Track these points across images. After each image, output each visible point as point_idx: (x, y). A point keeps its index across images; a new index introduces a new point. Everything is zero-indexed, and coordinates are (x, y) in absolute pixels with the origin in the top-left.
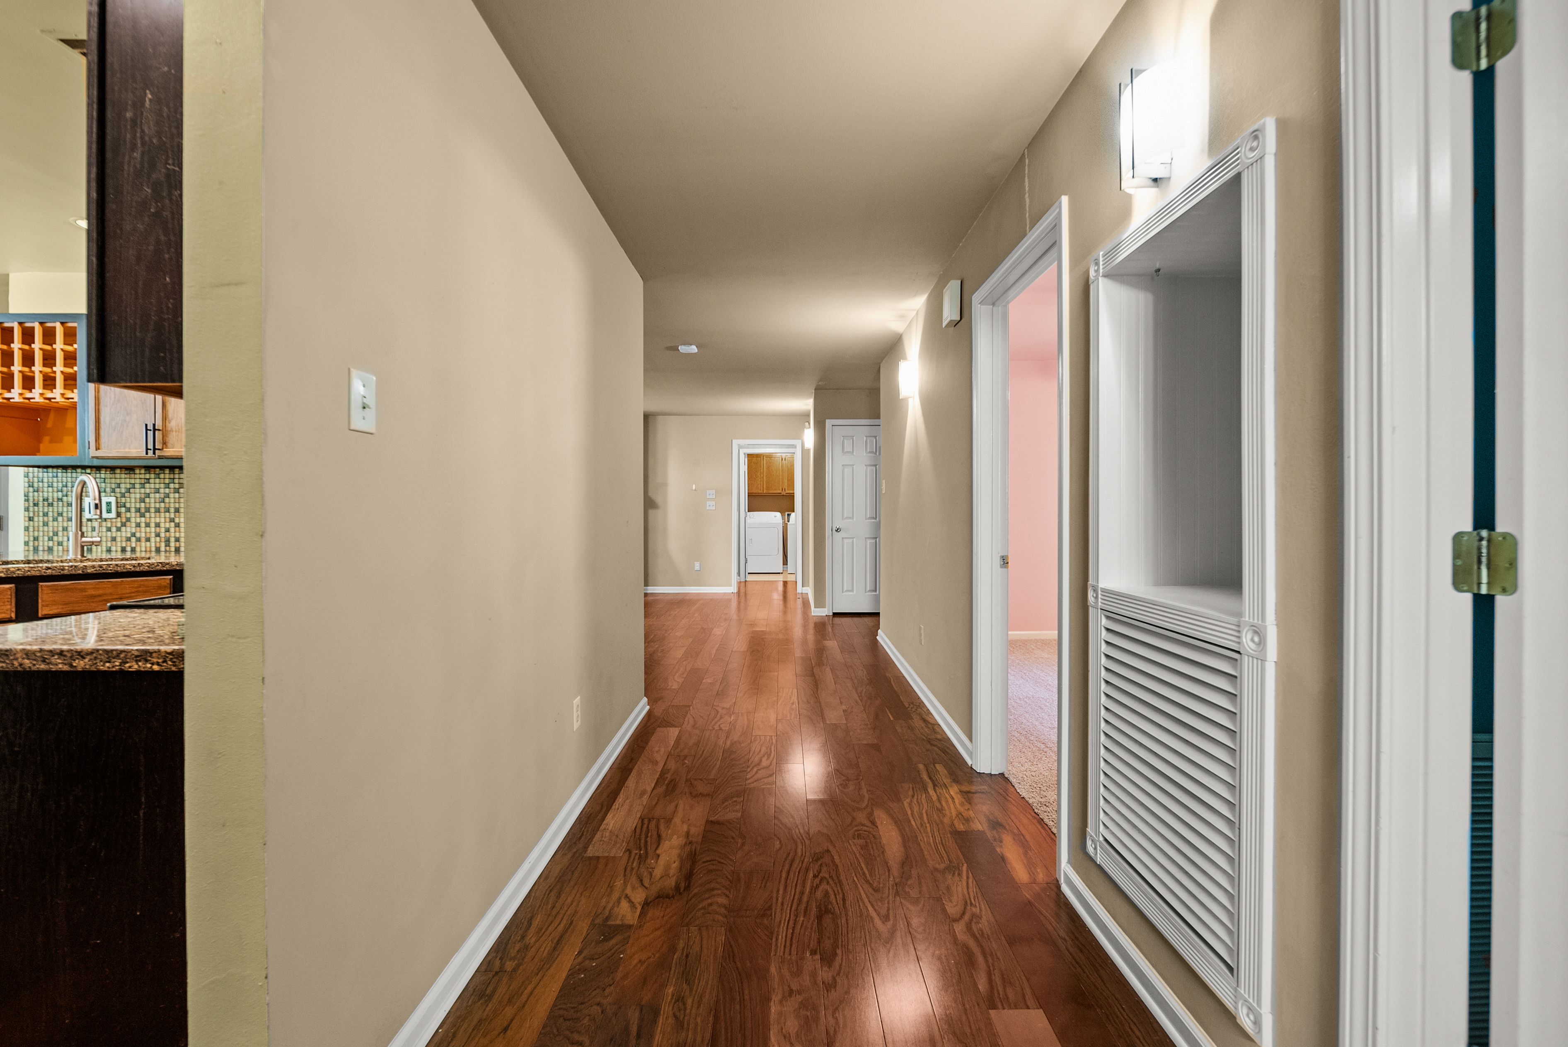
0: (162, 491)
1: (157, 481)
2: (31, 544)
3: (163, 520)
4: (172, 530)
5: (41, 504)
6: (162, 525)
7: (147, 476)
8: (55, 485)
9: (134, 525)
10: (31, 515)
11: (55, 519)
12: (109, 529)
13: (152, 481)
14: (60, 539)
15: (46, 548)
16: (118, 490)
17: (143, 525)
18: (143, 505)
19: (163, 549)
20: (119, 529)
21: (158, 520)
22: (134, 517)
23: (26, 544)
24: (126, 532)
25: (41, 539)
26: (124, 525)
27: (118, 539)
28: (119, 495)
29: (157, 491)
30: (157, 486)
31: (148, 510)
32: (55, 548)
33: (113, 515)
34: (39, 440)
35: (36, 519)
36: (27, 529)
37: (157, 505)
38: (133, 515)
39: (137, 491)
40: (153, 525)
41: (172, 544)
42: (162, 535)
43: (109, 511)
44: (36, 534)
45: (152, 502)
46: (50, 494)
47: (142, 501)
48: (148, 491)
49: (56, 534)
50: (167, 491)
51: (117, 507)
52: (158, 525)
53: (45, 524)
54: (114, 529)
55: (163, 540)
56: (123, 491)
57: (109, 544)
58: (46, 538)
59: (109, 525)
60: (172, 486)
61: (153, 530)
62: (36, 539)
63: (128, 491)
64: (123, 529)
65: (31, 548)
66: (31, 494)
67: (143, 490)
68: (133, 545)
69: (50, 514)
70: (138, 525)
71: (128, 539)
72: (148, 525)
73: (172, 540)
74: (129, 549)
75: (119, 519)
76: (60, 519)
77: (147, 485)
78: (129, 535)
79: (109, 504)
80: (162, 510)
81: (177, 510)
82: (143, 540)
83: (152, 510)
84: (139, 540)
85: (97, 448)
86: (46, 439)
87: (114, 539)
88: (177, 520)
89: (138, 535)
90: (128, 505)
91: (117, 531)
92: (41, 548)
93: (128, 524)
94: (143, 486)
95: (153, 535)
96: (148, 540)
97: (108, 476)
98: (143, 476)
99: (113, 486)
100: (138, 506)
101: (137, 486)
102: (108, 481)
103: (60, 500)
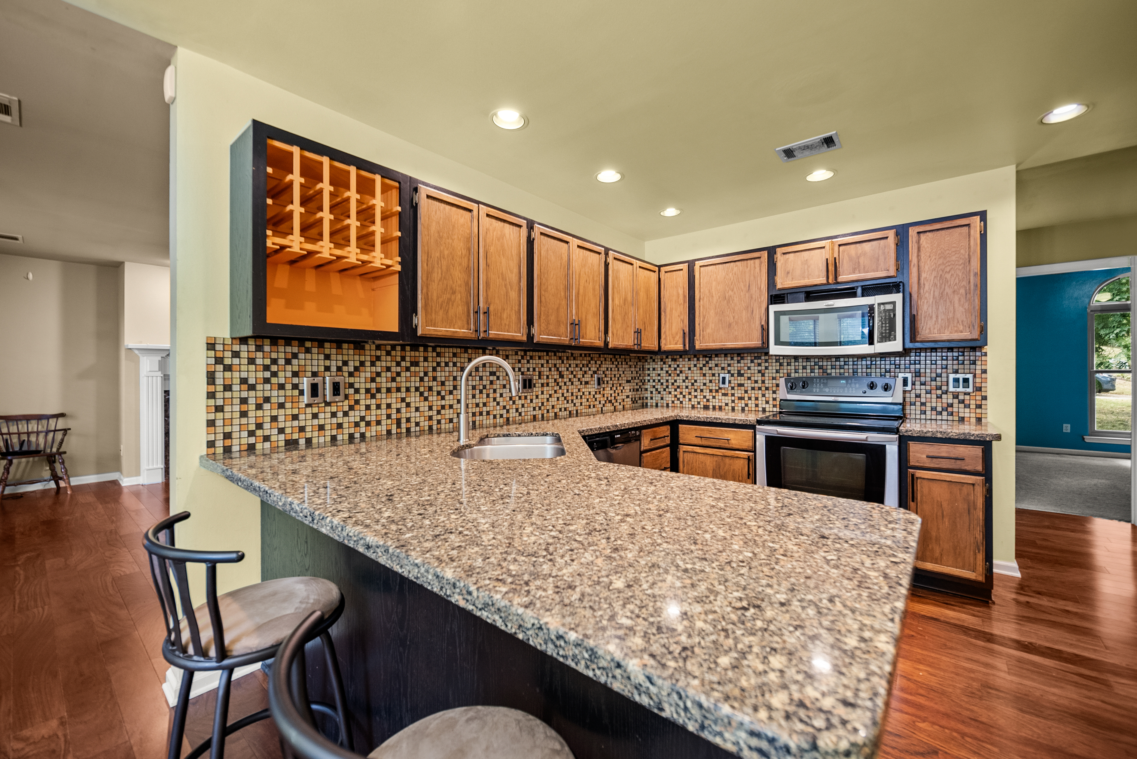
0: (393, 369)
1: (389, 358)
2: (219, 444)
3: (394, 401)
4: (403, 410)
5: (236, 388)
6: (394, 406)
7: (378, 353)
8: (260, 361)
9: (363, 408)
10: (220, 402)
11: (259, 407)
12: (334, 415)
13: (383, 358)
14: (267, 433)
15: (245, 447)
16: (345, 368)
17: (373, 407)
18: (374, 385)
19: (394, 431)
20: (346, 414)
21: (389, 401)
22: (364, 400)
23: (211, 444)
24: (354, 416)
25: (235, 435)
26: (351, 408)
27: (345, 425)
28: (346, 374)
29: (388, 369)
30: (389, 364)
31: (379, 390)
32: (259, 446)
33: (341, 397)
35: (227, 408)
36: (211, 423)
37: (389, 385)
38: (363, 396)
39: (368, 369)
40: (384, 406)
41: (404, 426)
42: (394, 416)
43: (335, 393)
44: (228, 429)
45: (383, 381)
46: (252, 375)
47: (373, 380)
48: (379, 370)
49: (260, 426)
50: (399, 369)
51: (345, 388)
52: (389, 406)
53: (244, 414)
54: (340, 414)
55: (395, 421)
56: (352, 369)
57: (334, 432)
58: (245, 434)
59: (334, 409)
60: (403, 364)
61: (384, 412)
62: (228, 436)
63: (356, 369)
64: (351, 413)
65: (220, 450)
66: (219, 375)
67: (374, 369)
68: (363, 430)
69: (252, 401)
70: (368, 407)
71: (357, 425)
72: (378, 407)
73: (404, 421)
74: (357, 435)
75: (346, 402)
76: (267, 406)
77: (378, 363)
78: (358, 419)
79: (334, 385)
80: (393, 390)
81: (408, 390)
82: (374, 423)
83: (384, 390)
84: (368, 424)
87: (340, 426)
88: (408, 400)
89: (368, 419)
90: (357, 386)
91: (344, 416)
92: (235, 448)
93: (357, 407)
94: (373, 364)
95: (384, 417)
96: (379, 423)
97: (334, 351)
98: (373, 353)
99: (340, 364)
100: (368, 386)
101: (368, 364)
102: (333, 357)
103: (267, 381)
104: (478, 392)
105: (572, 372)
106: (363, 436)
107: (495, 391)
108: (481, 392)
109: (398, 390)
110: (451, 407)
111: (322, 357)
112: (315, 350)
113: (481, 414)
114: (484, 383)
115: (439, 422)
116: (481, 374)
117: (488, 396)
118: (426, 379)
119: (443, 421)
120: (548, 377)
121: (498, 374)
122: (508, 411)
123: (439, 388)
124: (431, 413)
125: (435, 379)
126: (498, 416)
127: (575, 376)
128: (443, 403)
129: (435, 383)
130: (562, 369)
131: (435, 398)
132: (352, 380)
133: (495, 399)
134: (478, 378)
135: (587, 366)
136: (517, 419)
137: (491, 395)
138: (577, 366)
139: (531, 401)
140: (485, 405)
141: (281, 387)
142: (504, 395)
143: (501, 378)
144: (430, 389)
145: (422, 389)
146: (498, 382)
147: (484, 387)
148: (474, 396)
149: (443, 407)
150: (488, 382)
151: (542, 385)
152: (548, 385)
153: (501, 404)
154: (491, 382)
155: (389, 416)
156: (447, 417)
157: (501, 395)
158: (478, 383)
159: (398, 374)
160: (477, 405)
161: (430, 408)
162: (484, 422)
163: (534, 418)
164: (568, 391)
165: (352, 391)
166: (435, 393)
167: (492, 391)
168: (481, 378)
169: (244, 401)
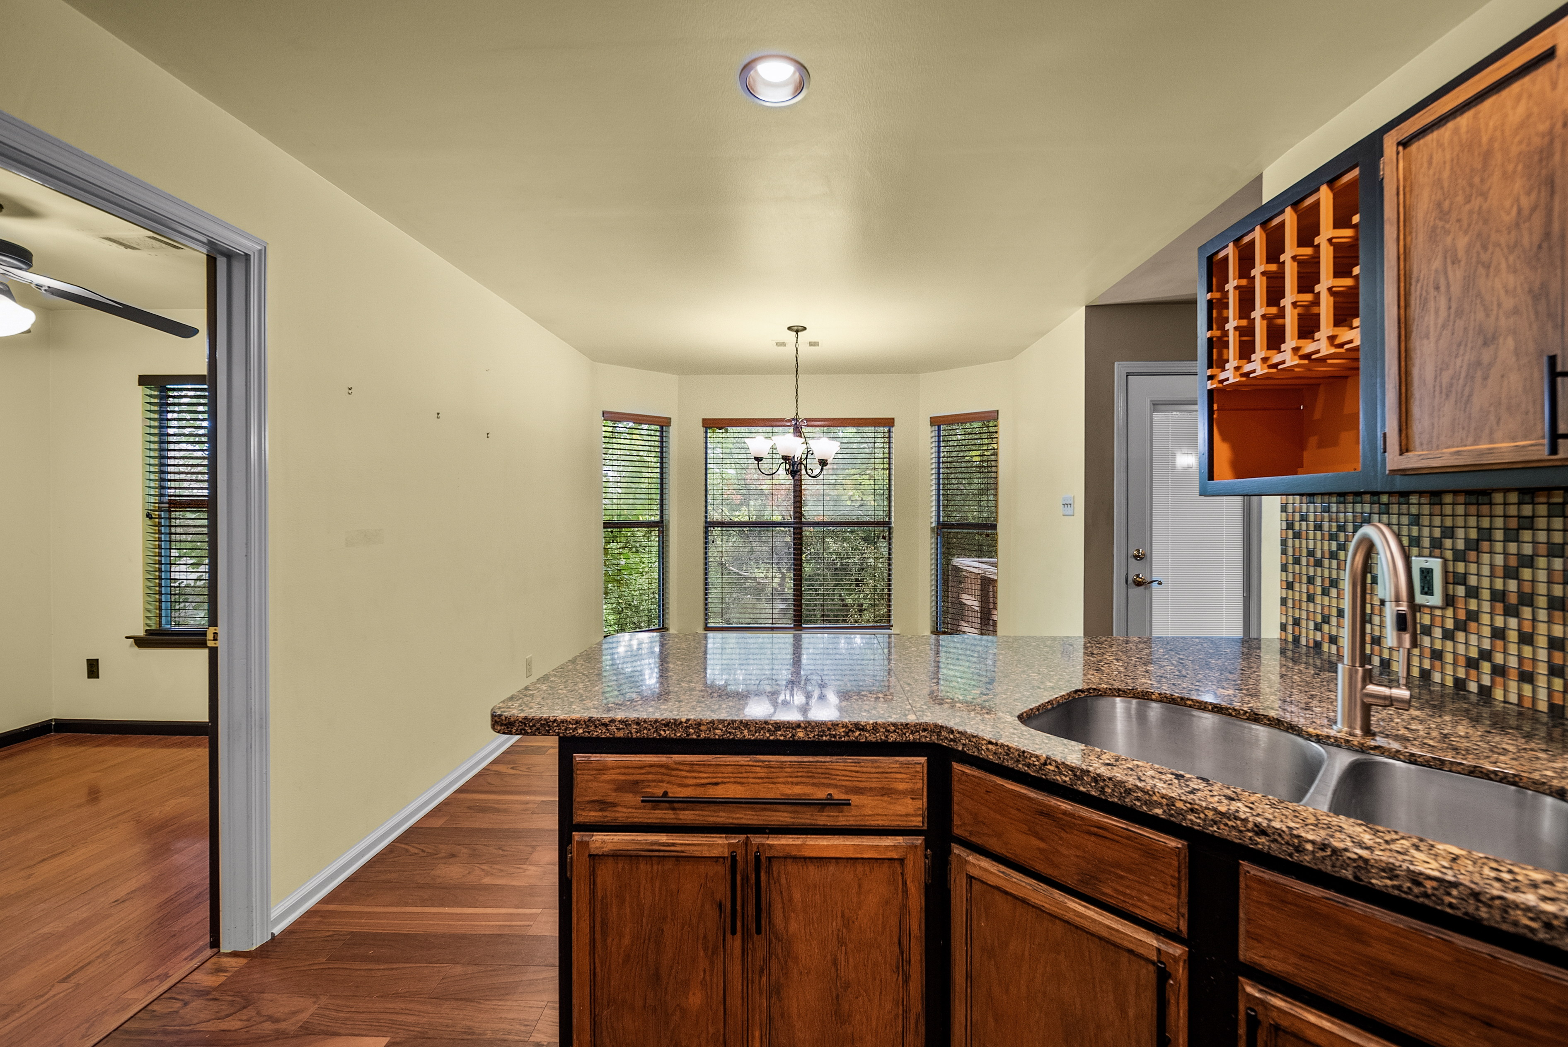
1: (1559, 522)
2: (1289, 629)
5: (1304, 561)
7: (1527, 510)
8: (1326, 525)
9: (1486, 631)
10: (1291, 578)
11: (1325, 592)
12: (1426, 630)
13: (1541, 523)
14: (1333, 632)
15: (1312, 643)
16: (1448, 543)
17: (1513, 636)
18: (1513, 585)
20: (1448, 635)
21: (1556, 631)
22: (1489, 614)
23: (1283, 628)
24: (1468, 644)
25: (1303, 624)
26: (1461, 626)
27: (1449, 658)
28: (1449, 555)
31: (1527, 599)
32: (1325, 647)
33: (1436, 599)
34: (1302, 446)
35: (1297, 586)
36: (1284, 602)
37: (1557, 590)
38: (1486, 607)
39: (1499, 546)
40: (1541, 641)
43: (1428, 590)
44: (1297, 613)
45: (1540, 579)
46: (1319, 544)
47: (1510, 573)
48: (1527, 549)
49: (1326, 619)
51: (1446, 582)
52: (1556, 644)
54: (1438, 632)
56: (1461, 545)
57: (1425, 664)
58: (1311, 625)
59: (1426, 620)
61: (1542, 655)
62: (1297, 622)
63: (1475, 546)
64: (1460, 636)
65: (1290, 638)
66: (1290, 542)
67: (1513, 547)
68: (1486, 681)
69: (1318, 581)
70: (1499, 634)
71: (1472, 664)
72: (1526, 639)
74: (1473, 687)
75: (1449, 612)
76: (1334, 593)
77: (1526, 535)
78: (1473, 653)
79: (1426, 574)
82: (1512, 674)
83: (1542, 601)
84: (1499, 671)
85: (1404, 449)
86: (1313, 441)
87: (1437, 655)
89: (1499, 658)
90: (1473, 581)
91: (1444, 638)
92: (1303, 641)
93: (1473, 626)
94: (1514, 535)
95: (1542, 669)
96: (1526, 677)
97: (1426, 509)
98: (1513, 510)
99: (1437, 533)
100: (1499, 584)
101: (1499, 535)
102: (1425, 520)
103: (1333, 555)
106: (1484, 692)
111: (1405, 520)
112: (1394, 508)
132: (1461, 567)
165: (1461, 591)
169: (1311, 580)
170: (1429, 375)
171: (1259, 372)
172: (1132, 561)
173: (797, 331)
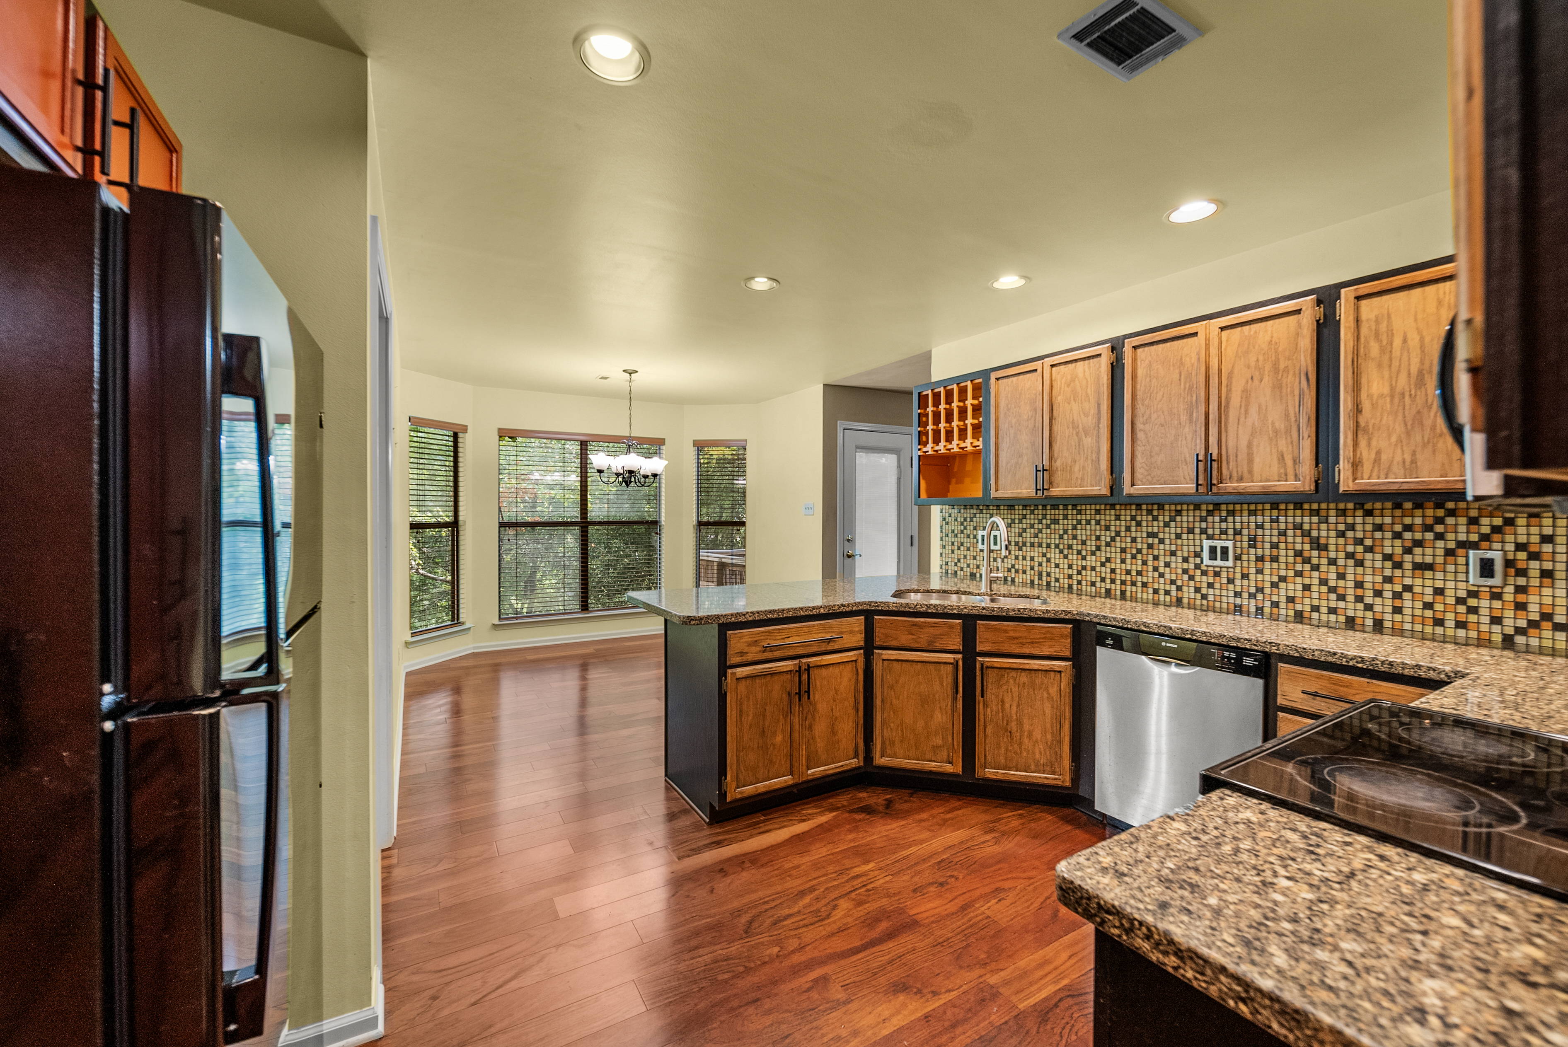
0: (1036, 526)
1: (1032, 516)
2: (944, 570)
3: (1036, 554)
4: (1044, 564)
5: (950, 535)
6: (1036, 559)
7: (1024, 512)
8: (959, 519)
9: (1013, 557)
10: (944, 543)
11: (959, 549)
12: (995, 560)
13: (1028, 516)
14: (962, 565)
15: (953, 572)
17: (1021, 558)
18: (1021, 539)
19: (1036, 582)
20: (1002, 561)
21: (1032, 554)
22: (1014, 551)
23: (941, 567)
24: (1008, 563)
25: (950, 564)
26: (1006, 556)
29: (1032, 526)
30: (1032, 522)
31: (1024, 544)
32: (959, 573)
33: (998, 547)
34: (949, 482)
35: (947, 547)
36: (941, 554)
37: (1032, 540)
38: (1013, 548)
39: (1017, 526)
40: (1028, 558)
41: (1044, 578)
42: (1036, 569)
43: (995, 543)
44: (947, 560)
45: (1028, 536)
46: (956, 527)
47: (1020, 535)
48: (1025, 526)
49: (959, 561)
50: (1040, 526)
51: (1001, 540)
52: (1032, 559)
53: (953, 552)
54: (999, 560)
55: (1037, 573)
58: (953, 564)
59: (995, 556)
60: (1044, 521)
61: (1028, 563)
62: (947, 564)
64: (1006, 560)
66: (944, 527)
67: (1021, 525)
68: (1013, 576)
69: (956, 544)
70: (1017, 558)
71: (1009, 570)
72: (1024, 558)
73: (1044, 574)
74: (1009, 579)
76: (962, 548)
77: (1024, 521)
78: (1010, 566)
79: (995, 537)
80: (1036, 545)
81: (1048, 546)
82: (1021, 572)
83: (1028, 544)
84: (1017, 571)
85: (998, 489)
86: (954, 480)
88: (1048, 555)
89: (1017, 567)
92: (950, 572)
93: (1009, 556)
94: (1020, 522)
95: (1029, 568)
96: (1024, 572)
98: (1021, 512)
100: (1017, 539)
101: (1017, 521)
103: (962, 532)
104: (1129, 556)
105: (1359, 542)
106: (1013, 580)
107: (1156, 558)
108: (1134, 557)
109: (1040, 545)
110: (1093, 569)
113: (1134, 584)
114: (1139, 546)
115: (1079, 583)
116: (1133, 535)
117: (1144, 563)
118: (1065, 536)
119: (1084, 583)
120: (1275, 546)
121: (1161, 536)
122: (1179, 589)
123: (1079, 548)
124: (1070, 572)
125: (1075, 537)
126: (1162, 592)
127: (1370, 549)
128: (1084, 563)
129: (1075, 541)
130: (1326, 533)
131: (1075, 557)
133: (1155, 569)
134: (1129, 539)
135: (1428, 528)
136: (1198, 602)
137: (1150, 563)
138: (1379, 528)
139: (1231, 581)
140: (1139, 573)
141: (968, 536)
142: (1173, 565)
143: (1167, 541)
144: (1070, 547)
145: (1061, 547)
146: (1162, 546)
147: (1139, 551)
148: (1123, 561)
149: (1084, 568)
150: (1145, 546)
151: (1260, 559)
152: (1275, 559)
153: (1167, 576)
154: (1150, 546)
155: (1032, 568)
156: (1089, 579)
157: (1167, 565)
158: (1129, 545)
159: (1040, 531)
160: (1128, 572)
161: (1070, 567)
162: (1139, 595)
163: (1238, 609)
164: (1341, 576)
166: (1075, 552)
167: (1151, 557)
168: (1134, 540)
170: (1004, 464)
171: (942, 451)
172: (846, 542)
173: (630, 374)
